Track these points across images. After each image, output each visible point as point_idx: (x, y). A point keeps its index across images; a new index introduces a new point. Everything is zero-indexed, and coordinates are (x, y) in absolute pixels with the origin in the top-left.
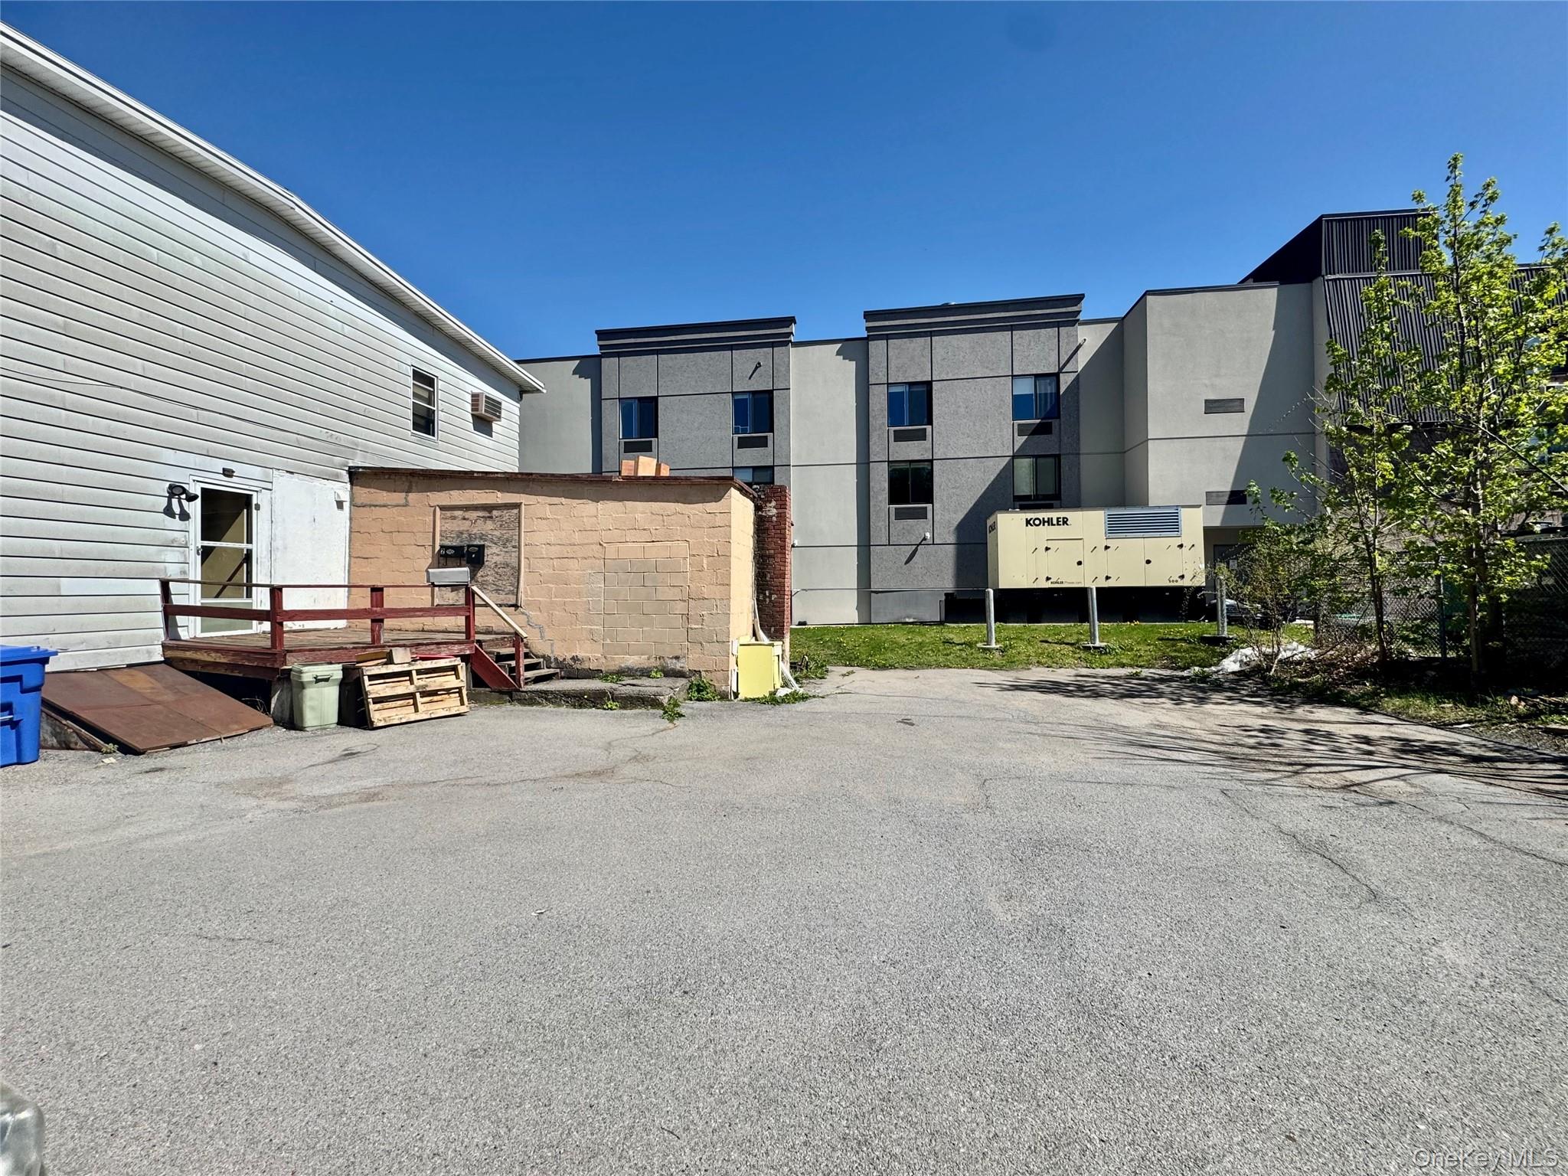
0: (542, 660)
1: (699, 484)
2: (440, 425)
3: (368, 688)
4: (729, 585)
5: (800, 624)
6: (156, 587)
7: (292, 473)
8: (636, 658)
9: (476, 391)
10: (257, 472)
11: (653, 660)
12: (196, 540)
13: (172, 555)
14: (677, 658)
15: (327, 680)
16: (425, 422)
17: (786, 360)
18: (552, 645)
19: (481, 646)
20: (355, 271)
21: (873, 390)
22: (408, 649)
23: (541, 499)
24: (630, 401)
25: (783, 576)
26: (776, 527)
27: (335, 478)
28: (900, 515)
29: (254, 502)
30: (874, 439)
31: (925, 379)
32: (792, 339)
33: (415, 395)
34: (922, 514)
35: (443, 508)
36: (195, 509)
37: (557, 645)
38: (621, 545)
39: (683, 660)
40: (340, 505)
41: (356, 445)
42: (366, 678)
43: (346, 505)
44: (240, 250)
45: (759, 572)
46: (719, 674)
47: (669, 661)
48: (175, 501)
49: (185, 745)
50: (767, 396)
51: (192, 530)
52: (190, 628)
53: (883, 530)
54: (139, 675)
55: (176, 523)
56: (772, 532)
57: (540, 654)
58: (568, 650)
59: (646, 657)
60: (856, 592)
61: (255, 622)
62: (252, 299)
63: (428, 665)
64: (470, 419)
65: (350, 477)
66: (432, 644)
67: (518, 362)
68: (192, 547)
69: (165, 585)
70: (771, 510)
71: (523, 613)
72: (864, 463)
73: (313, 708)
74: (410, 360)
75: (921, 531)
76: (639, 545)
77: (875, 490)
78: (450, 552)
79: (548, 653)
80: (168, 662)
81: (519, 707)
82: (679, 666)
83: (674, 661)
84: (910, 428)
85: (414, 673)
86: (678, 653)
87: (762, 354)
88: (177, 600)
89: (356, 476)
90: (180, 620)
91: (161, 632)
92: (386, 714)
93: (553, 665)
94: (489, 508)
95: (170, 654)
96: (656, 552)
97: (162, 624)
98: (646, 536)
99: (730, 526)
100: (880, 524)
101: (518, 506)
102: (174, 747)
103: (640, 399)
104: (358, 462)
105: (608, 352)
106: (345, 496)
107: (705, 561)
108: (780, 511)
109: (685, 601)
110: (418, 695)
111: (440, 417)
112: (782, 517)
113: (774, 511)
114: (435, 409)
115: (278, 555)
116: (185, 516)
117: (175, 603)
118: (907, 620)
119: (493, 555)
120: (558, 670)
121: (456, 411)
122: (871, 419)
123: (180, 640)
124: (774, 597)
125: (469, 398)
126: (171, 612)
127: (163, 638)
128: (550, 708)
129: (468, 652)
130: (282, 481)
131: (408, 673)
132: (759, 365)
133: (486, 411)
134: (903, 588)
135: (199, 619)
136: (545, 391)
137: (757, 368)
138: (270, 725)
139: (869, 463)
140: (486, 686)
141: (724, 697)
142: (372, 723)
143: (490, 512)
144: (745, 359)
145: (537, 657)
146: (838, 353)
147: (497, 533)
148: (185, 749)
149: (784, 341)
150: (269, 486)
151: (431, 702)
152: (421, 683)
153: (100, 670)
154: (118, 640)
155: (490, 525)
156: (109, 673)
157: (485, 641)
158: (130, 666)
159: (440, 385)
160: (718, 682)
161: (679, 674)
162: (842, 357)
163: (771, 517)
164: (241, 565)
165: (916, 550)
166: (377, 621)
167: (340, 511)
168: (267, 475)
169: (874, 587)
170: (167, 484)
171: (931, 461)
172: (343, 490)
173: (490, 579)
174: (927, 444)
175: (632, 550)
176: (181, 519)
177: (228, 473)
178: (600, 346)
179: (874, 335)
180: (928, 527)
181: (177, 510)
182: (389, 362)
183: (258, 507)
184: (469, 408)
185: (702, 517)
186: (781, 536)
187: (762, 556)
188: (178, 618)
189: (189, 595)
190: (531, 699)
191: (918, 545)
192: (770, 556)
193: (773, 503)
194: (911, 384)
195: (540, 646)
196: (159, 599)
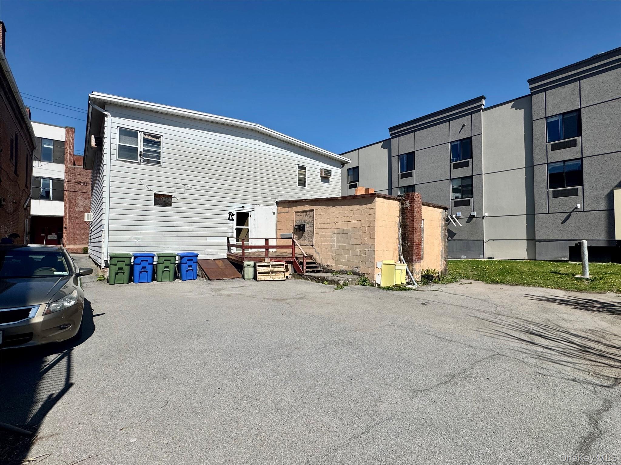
0: (318, 265)
1: (365, 197)
2: (308, 183)
3: (257, 269)
4: (375, 238)
5: (489, 258)
6: (226, 239)
7: (260, 205)
8: (345, 266)
9: (322, 168)
10: (250, 206)
11: (350, 268)
12: (235, 227)
13: (230, 230)
14: (357, 267)
15: (250, 266)
16: (302, 183)
17: (479, 119)
18: (322, 260)
19: (297, 259)
20: (279, 139)
21: (535, 124)
22: (269, 258)
23: (319, 207)
24: (403, 156)
25: (413, 234)
26: (410, 212)
27: (272, 205)
28: (556, 195)
29: (250, 215)
30: (536, 151)
31: (575, 108)
32: (483, 107)
33: (299, 174)
34: (575, 193)
35: (296, 212)
36: (235, 217)
37: (323, 260)
38: (341, 223)
39: (359, 269)
40: (274, 213)
41: (279, 194)
42: (257, 266)
43: (276, 213)
44: (245, 144)
45: (403, 233)
46: (371, 275)
47: (355, 268)
48: (231, 216)
49: (219, 279)
50: (469, 140)
51: (234, 223)
52: (234, 250)
53: (544, 205)
54: (221, 261)
55: (231, 222)
56: (408, 214)
57: (318, 263)
58: (326, 263)
59: (348, 266)
60: (526, 241)
61: (250, 249)
62: (249, 157)
63: (275, 263)
64: (320, 178)
65: (277, 204)
66: (281, 257)
67: (340, 155)
68: (234, 228)
69: (228, 238)
70: (408, 204)
71: (314, 248)
72: (530, 167)
73: (246, 273)
74: (297, 163)
75: (573, 204)
76: (345, 223)
77: (538, 181)
78: (297, 227)
79: (321, 263)
80: (228, 258)
81: (303, 280)
82: (358, 271)
83: (356, 269)
84: (564, 141)
85: (271, 266)
86: (358, 266)
87: (466, 120)
88: (231, 243)
89: (279, 204)
90: (232, 248)
91: (227, 251)
92: (261, 277)
93: (322, 267)
94: (306, 212)
95: (229, 257)
96: (351, 226)
97: (227, 248)
98: (348, 219)
99: (375, 214)
100: (542, 201)
101: (313, 210)
102: (217, 280)
103: (407, 154)
104: (280, 199)
105: (394, 136)
106: (275, 211)
107: (367, 229)
108: (412, 204)
109: (360, 245)
110: (271, 272)
111: (308, 179)
112: (412, 207)
113: (409, 205)
114: (306, 177)
115: (256, 229)
116: (233, 220)
117: (230, 243)
118: (563, 259)
119: (307, 228)
120: (323, 269)
121: (314, 177)
122: (534, 140)
123: (231, 253)
124: (409, 243)
125: (319, 171)
126: (229, 246)
127: (227, 252)
128: (310, 282)
129: (292, 261)
130: (257, 208)
131: (269, 266)
132: (464, 125)
133: (324, 175)
134: (559, 239)
135: (236, 248)
136: (351, 162)
137: (463, 127)
138: (240, 277)
139: (533, 166)
140: (296, 272)
141: (373, 285)
142: (257, 279)
143: (307, 213)
144: (456, 124)
145: (318, 264)
146: (512, 107)
147: (308, 220)
148: (219, 280)
149: (478, 110)
150: (253, 209)
151: (275, 275)
152: (272, 269)
153: (214, 259)
154: (218, 252)
155: (307, 217)
156: (215, 260)
157: (298, 257)
158: (220, 259)
159: (308, 169)
160: (371, 278)
161: (358, 274)
162: (514, 109)
163: (407, 207)
164: (247, 233)
165: (570, 215)
166: (267, 249)
167: (274, 215)
168: (253, 206)
169: (537, 238)
170: (229, 212)
171: (581, 159)
172: (275, 208)
173: (306, 236)
174: (578, 148)
175: (344, 225)
176: (232, 221)
177: (243, 207)
178: (391, 134)
179: (535, 92)
180: (579, 200)
181: (231, 218)
182: (289, 165)
183: (251, 216)
184: (319, 174)
185: (366, 210)
186: (412, 216)
187: (404, 225)
188: (231, 247)
189: (233, 241)
190: (307, 278)
191: (571, 212)
192: (407, 225)
193: (408, 201)
194: (563, 114)
195: (319, 261)
196: (227, 242)
